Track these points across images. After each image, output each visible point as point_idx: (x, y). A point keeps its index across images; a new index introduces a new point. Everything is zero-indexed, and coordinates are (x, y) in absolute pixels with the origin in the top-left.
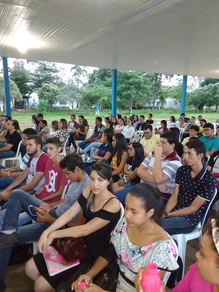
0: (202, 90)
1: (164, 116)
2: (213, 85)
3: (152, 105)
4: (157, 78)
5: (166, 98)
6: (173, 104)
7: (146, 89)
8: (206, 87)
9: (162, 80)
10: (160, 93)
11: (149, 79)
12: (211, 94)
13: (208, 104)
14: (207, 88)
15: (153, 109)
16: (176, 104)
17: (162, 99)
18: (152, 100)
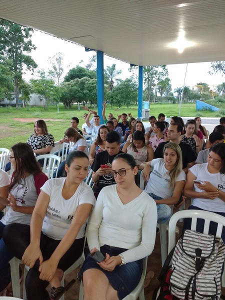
0: (68, 85)
1: (38, 115)
2: (80, 80)
3: (14, 102)
4: (16, 68)
5: (32, 93)
6: (38, 100)
7: (5, 80)
8: (72, 82)
9: (22, 71)
10: (23, 87)
11: (8, 67)
12: (79, 89)
13: (78, 100)
14: (74, 83)
15: (17, 106)
16: (41, 100)
17: (27, 94)
18: (15, 96)
